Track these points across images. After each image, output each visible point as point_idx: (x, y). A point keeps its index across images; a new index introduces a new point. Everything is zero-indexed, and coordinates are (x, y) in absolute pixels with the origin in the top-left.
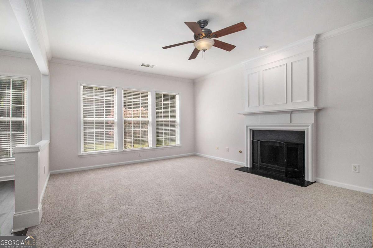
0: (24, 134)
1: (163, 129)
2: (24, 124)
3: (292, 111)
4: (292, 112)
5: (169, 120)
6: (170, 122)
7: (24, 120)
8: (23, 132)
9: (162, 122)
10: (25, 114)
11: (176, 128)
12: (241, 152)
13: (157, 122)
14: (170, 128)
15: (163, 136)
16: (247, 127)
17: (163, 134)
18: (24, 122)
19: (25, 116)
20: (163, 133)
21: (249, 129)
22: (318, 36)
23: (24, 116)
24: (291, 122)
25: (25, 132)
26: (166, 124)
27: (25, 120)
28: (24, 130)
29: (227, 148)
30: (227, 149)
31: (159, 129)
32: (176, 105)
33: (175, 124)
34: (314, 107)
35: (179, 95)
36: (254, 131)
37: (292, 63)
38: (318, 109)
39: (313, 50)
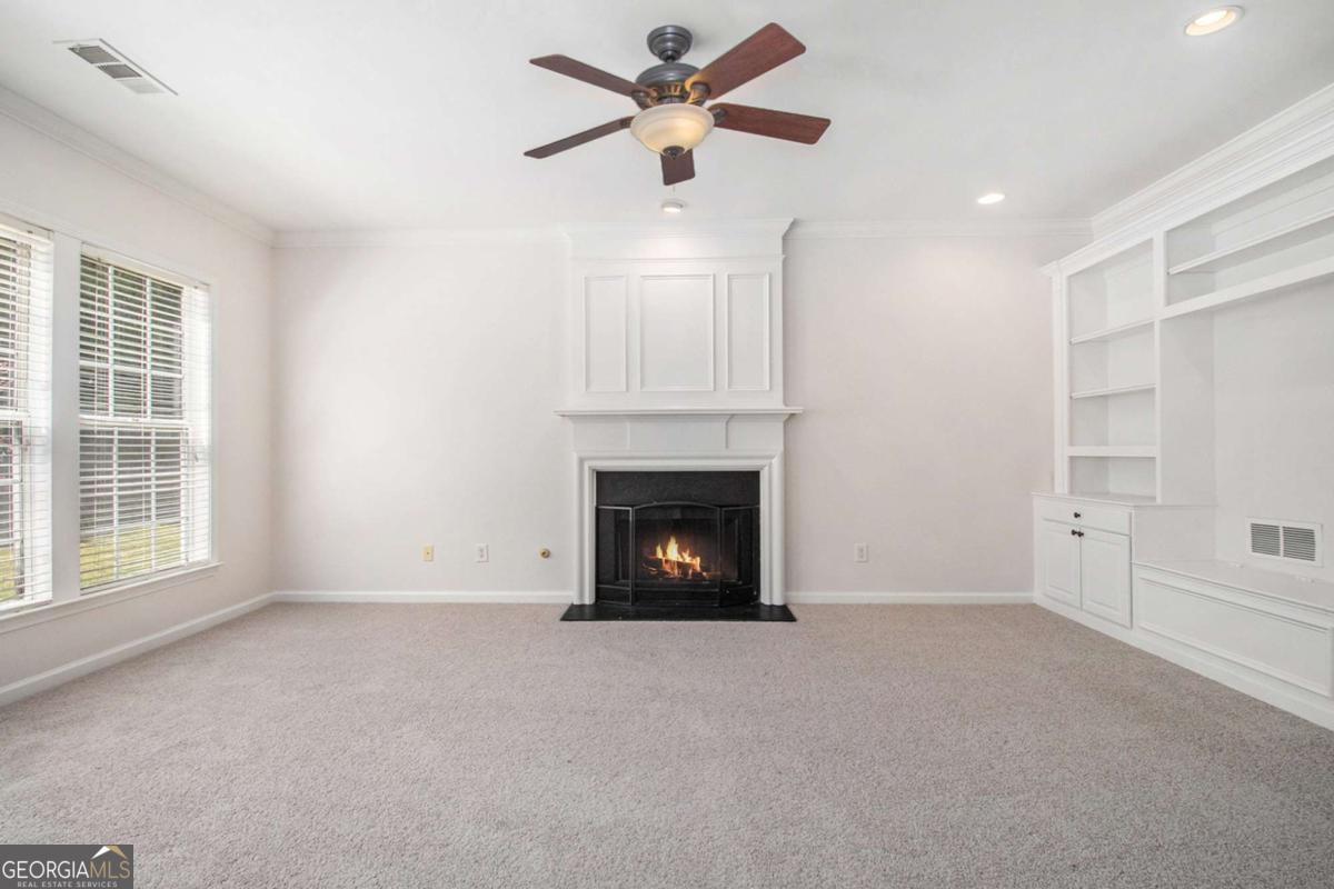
1: (115, 476)
3: (733, 415)
4: (732, 417)
5: (148, 421)
6: (153, 437)
9: (112, 433)
11: (183, 470)
12: (546, 554)
13: (82, 432)
14: (153, 474)
15: (116, 516)
16: (581, 461)
17: (116, 508)
20: (116, 499)
21: (589, 467)
22: (794, 224)
24: (727, 447)
26: (134, 448)
29: (483, 545)
30: (482, 550)
31: (96, 477)
32: (185, 341)
33: (177, 449)
34: (784, 407)
35: (208, 291)
36: (602, 477)
37: (730, 278)
38: (792, 415)
39: (782, 257)
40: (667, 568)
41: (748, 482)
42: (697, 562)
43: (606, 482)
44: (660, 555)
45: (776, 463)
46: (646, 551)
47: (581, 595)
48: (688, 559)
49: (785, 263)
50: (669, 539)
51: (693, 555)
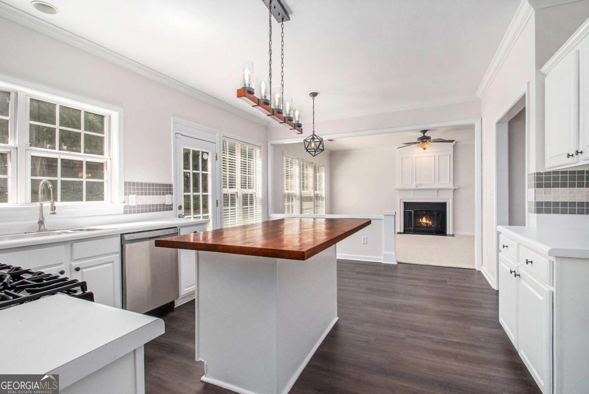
3: (439, 189)
4: (439, 190)
16: (400, 200)
21: (403, 202)
34: (453, 187)
36: (405, 204)
37: (439, 156)
38: (455, 189)
39: (453, 151)
40: (423, 224)
41: (444, 205)
42: (431, 223)
43: (407, 205)
44: (421, 221)
45: (451, 201)
46: (417, 220)
47: (400, 230)
48: (428, 222)
49: (454, 152)
50: (423, 218)
51: (429, 221)
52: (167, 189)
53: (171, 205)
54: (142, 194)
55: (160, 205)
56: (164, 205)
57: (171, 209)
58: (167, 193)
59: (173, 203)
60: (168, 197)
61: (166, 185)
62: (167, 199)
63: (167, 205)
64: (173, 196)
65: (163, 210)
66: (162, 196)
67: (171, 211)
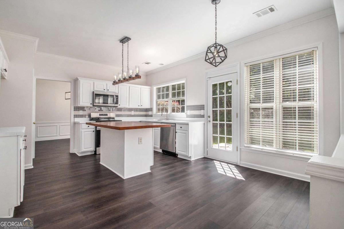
0: (313, 123)
2: (313, 110)
7: (313, 105)
8: (312, 121)
10: (315, 96)
18: (313, 107)
19: (315, 99)
23: (313, 99)
25: (315, 121)
27: (315, 104)
28: (313, 118)
52: (202, 107)
53: (204, 115)
54: (192, 110)
55: (199, 115)
56: (200, 115)
57: (204, 117)
58: (202, 109)
59: (205, 114)
60: (202, 111)
61: (202, 105)
62: (202, 112)
63: (202, 115)
64: (205, 111)
65: (200, 117)
66: (200, 111)
67: (204, 118)
